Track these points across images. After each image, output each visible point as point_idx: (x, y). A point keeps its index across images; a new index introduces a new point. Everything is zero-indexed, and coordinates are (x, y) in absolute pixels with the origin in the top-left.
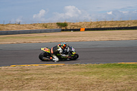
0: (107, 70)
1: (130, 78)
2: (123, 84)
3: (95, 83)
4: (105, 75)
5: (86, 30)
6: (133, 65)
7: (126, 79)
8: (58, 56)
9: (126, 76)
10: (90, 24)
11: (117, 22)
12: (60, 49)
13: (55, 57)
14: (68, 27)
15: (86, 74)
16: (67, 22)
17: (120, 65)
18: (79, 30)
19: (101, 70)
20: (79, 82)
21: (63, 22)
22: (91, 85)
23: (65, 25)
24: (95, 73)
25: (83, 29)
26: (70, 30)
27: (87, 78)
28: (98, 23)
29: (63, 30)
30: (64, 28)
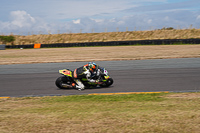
0: (72, 105)
1: (105, 115)
2: (95, 124)
3: (55, 124)
4: (69, 112)
5: (42, 46)
6: (109, 97)
7: (99, 118)
8: (83, 82)
9: (99, 114)
10: (49, 39)
11: (87, 34)
12: (87, 72)
13: (79, 83)
14: (16, 43)
15: (41, 111)
16: (14, 34)
17: (91, 97)
18: (32, 47)
19: (63, 104)
20: (30, 124)
21: (8, 35)
22: (49, 127)
23: (11, 39)
24: (54, 110)
25: (37, 45)
26: (19, 47)
27: (43, 116)
28: (60, 36)
29: (8, 47)
30: (10, 44)
